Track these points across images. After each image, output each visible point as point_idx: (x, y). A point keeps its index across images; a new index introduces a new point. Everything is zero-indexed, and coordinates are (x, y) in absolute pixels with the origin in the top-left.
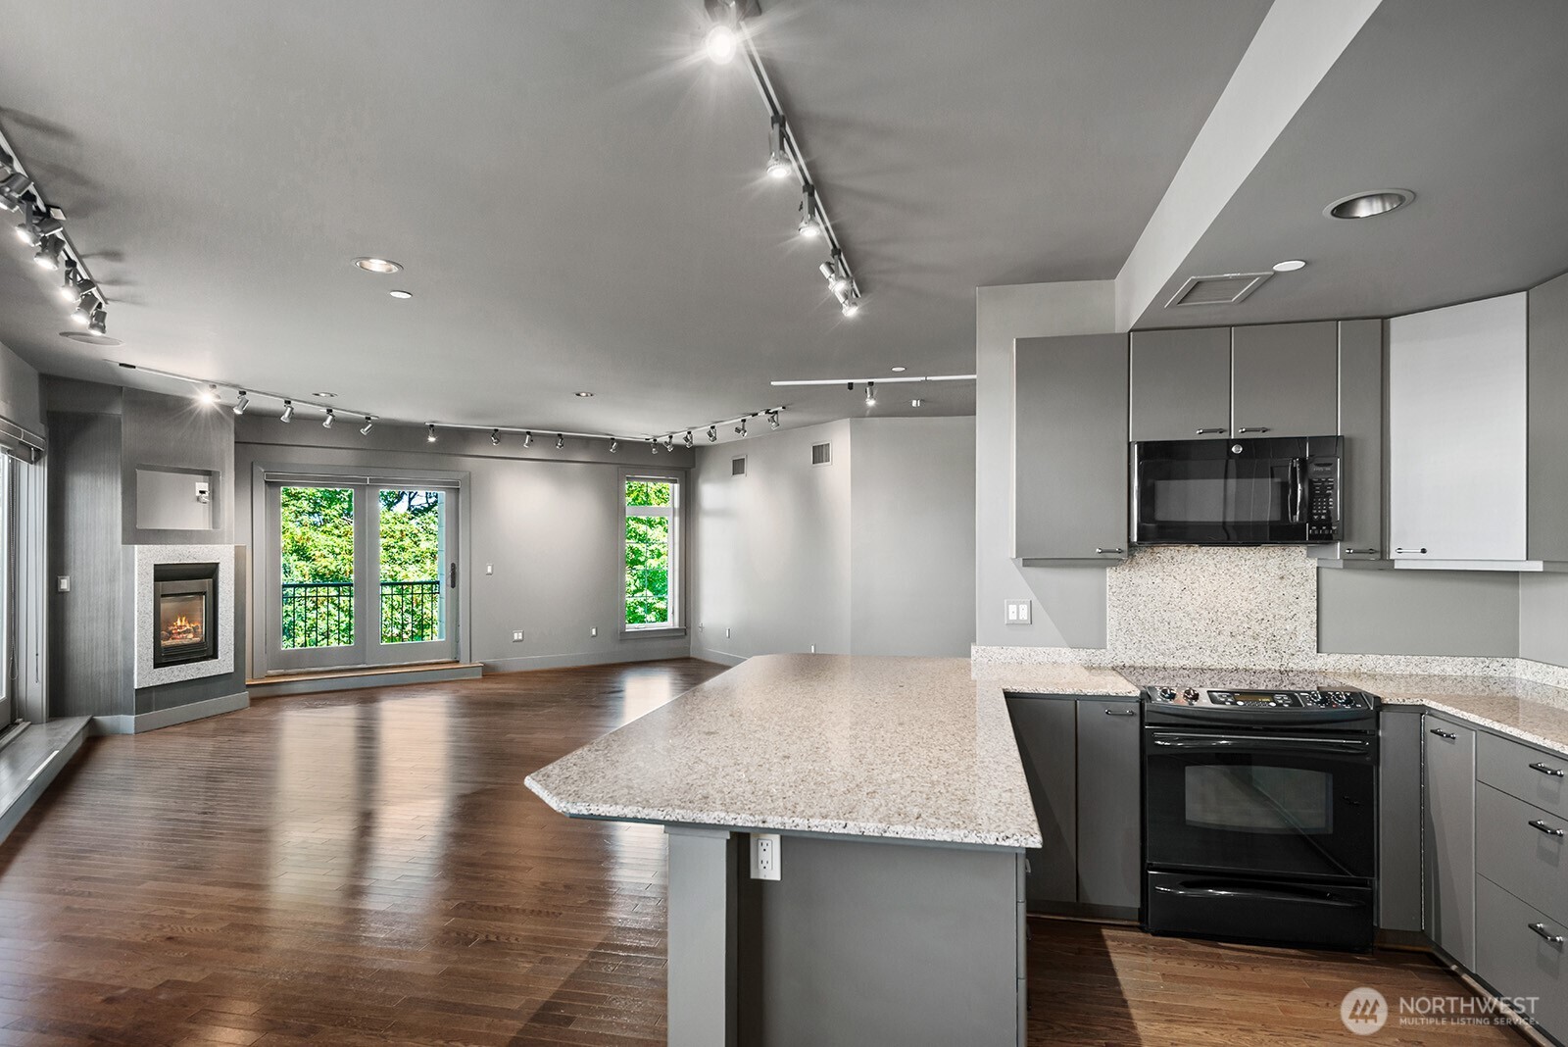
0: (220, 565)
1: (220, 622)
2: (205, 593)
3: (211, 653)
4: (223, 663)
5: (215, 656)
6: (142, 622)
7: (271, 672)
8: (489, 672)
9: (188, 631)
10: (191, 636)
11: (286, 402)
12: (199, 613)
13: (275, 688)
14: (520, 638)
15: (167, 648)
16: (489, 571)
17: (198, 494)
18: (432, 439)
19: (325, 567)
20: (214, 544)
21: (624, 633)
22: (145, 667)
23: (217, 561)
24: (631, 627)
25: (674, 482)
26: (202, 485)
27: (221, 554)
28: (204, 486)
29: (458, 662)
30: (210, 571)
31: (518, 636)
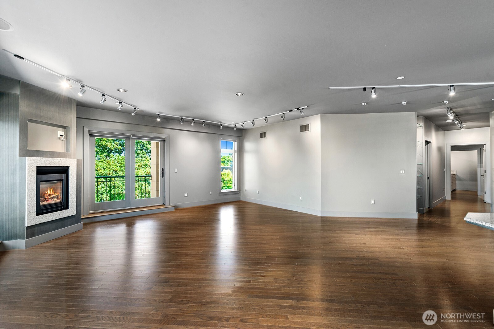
0: (70, 168)
1: (70, 192)
2: (62, 180)
3: (65, 207)
4: (71, 211)
5: (67, 208)
6: (30, 194)
7: (91, 212)
8: (177, 208)
9: (54, 197)
10: (56, 199)
11: (102, 95)
12: (59, 189)
13: (94, 219)
14: (187, 195)
15: (44, 206)
16: (176, 171)
17: (59, 136)
18: (159, 120)
19: (101, 172)
20: (67, 158)
21: (220, 193)
22: (31, 216)
23: (68, 166)
24: (222, 191)
25: (236, 141)
26: (61, 132)
27: (71, 163)
28: (63, 133)
29: (165, 205)
30: (65, 170)
31: (186, 195)
